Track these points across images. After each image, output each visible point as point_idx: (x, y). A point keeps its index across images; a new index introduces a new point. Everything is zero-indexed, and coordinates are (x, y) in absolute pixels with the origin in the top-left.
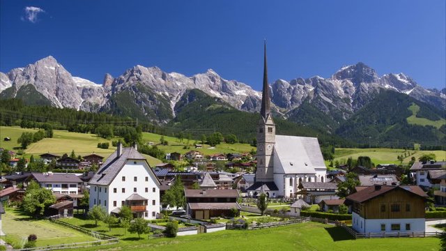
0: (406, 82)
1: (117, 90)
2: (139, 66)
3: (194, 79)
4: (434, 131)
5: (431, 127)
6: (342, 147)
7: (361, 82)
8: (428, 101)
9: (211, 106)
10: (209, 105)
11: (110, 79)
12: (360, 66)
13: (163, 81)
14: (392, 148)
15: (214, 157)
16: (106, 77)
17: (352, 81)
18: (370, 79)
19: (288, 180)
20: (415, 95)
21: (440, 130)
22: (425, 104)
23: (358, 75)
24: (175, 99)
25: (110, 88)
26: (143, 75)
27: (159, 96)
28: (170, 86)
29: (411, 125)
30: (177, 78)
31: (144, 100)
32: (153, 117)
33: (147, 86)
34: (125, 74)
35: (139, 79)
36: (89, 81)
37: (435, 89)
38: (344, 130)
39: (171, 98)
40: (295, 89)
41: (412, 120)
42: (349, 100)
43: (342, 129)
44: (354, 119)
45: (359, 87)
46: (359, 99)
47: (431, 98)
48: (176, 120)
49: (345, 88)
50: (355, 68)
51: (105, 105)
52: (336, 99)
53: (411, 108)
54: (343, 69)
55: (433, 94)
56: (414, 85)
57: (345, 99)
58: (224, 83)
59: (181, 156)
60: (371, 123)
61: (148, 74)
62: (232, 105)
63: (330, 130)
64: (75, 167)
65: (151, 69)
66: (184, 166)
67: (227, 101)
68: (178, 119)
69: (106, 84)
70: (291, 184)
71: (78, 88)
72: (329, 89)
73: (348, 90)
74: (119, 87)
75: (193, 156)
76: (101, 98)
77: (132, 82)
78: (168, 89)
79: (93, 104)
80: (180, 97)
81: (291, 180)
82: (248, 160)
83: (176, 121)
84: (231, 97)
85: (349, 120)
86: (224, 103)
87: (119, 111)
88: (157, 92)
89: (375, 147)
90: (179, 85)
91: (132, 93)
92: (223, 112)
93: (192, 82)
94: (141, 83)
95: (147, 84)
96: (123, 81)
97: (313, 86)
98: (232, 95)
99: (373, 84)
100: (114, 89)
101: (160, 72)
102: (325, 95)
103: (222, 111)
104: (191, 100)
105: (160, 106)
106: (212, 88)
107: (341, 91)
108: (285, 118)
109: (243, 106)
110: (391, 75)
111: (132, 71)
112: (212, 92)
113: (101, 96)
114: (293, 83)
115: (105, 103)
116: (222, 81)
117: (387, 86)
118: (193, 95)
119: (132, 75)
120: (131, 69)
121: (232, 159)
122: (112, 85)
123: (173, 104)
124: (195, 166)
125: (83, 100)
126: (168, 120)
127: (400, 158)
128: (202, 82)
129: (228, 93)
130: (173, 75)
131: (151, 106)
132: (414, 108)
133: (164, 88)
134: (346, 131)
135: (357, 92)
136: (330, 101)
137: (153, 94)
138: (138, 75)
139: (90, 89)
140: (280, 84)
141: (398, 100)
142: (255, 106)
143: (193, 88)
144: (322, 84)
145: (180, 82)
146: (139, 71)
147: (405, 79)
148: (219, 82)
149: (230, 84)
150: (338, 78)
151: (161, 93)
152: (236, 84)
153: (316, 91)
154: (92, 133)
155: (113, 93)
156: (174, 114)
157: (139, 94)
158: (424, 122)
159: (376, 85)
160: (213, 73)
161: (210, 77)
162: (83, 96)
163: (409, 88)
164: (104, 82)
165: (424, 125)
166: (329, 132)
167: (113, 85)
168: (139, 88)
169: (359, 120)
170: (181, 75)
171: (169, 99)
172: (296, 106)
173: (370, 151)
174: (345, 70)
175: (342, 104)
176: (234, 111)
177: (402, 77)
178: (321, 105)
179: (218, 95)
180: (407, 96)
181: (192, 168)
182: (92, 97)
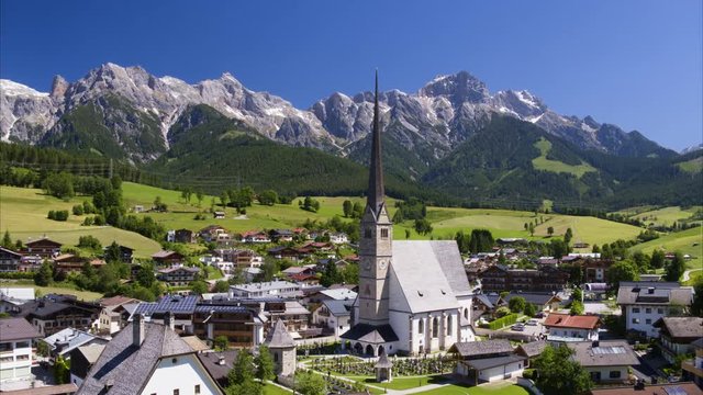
0: (532, 104)
1: (73, 103)
2: (111, 65)
3: (201, 88)
4: (572, 181)
5: (567, 176)
6: (436, 205)
7: (464, 101)
8: (564, 134)
9: (228, 134)
10: (224, 132)
11: (62, 84)
12: (462, 78)
13: (149, 90)
14: (514, 209)
15: (248, 237)
16: (55, 82)
17: (451, 100)
18: (477, 98)
19: (416, 323)
20: (544, 125)
21: (581, 179)
22: (559, 139)
23: (460, 90)
24: (169, 118)
25: (62, 99)
26: (117, 80)
27: (144, 115)
28: (161, 98)
29: (539, 171)
30: (173, 85)
31: (119, 120)
32: (133, 149)
33: (123, 98)
34: (87, 77)
35: (110, 86)
36: (26, 87)
37: (574, 117)
38: (436, 175)
39: (163, 118)
40: (360, 108)
41: (540, 163)
42: (444, 128)
43: (433, 174)
44: (452, 159)
45: (460, 109)
46: (459, 128)
47: (568, 130)
48: (170, 155)
49: (439, 110)
50: (456, 80)
51: (53, 128)
52: (424, 126)
53: (538, 145)
54: (437, 80)
55: (571, 124)
56: (543, 110)
57: (437, 127)
58: (248, 96)
59: (193, 235)
60: (477, 167)
61: (126, 78)
62: (260, 131)
63: (415, 176)
64: (13, 267)
65: (130, 69)
66: (199, 254)
67: (252, 125)
68: (174, 153)
69: (56, 93)
70: (421, 331)
71: (7, 97)
72: (414, 111)
73: (443, 113)
74: (77, 98)
75: (214, 236)
76: (46, 116)
77: (99, 90)
78: (158, 103)
79: (34, 125)
80: (176, 117)
81: (421, 323)
82: (304, 240)
83: (171, 157)
84: (259, 119)
85: (445, 161)
86: (249, 129)
87: (76, 138)
88: (140, 108)
89: (488, 207)
90: (176, 97)
91: (98, 108)
92: (246, 144)
93: (197, 93)
94: (114, 92)
95: (123, 94)
96: (84, 89)
97: (389, 105)
98: (261, 115)
99: (481, 105)
100: (68, 101)
101: (146, 76)
102: (408, 120)
103: (246, 142)
104: (195, 122)
105: (145, 130)
106: (228, 103)
107: (432, 115)
108: (345, 154)
109: (278, 134)
110: (509, 92)
111: (100, 73)
112: (229, 109)
113: (47, 111)
114: (358, 99)
115: (53, 123)
116: (245, 91)
117: (503, 110)
118: (198, 114)
119: (99, 79)
120: (98, 69)
121: (278, 238)
122: (65, 95)
123: (166, 127)
124: (217, 255)
125: (16, 119)
126: (158, 154)
127: (530, 228)
128: (214, 93)
129: (255, 112)
130: (167, 80)
131: (129, 131)
132: (544, 145)
133: (152, 102)
134: (440, 178)
135: (458, 116)
136: (414, 129)
137: (134, 111)
138: (110, 79)
139: (28, 101)
140: (337, 99)
141: (520, 131)
142: (297, 133)
143: (198, 103)
144: (403, 102)
145: (177, 92)
146: (111, 73)
147: (530, 99)
148: (240, 94)
149: (259, 98)
150: (428, 94)
151: (146, 110)
152: (268, 99)
153: (393, 113)
154: (36, 187)
155: (67, 108)
156: (167, 145)
157: (110, 111)
158: (558, 167)
159: (486, 107)
160: (232, 79)
161: (226, 86)
162: (15, 112)
163: (536, 113)
164: (51, 89)
165: (558, 172)
166: (413, 178)
167: (68, 94)
168: (111, 101)
169: (459, 161)
170: (179, 81)
171: (159, 120)
172: (362, 136)
173: (481, 214)
174: (439, 83)
175: (434, 134)
176: (265, 142)
177: (526, 96)
178: (401, 135)
179: (238, 115)
180: (533, 127)
181: (214, 259)
182: (32, 115)
